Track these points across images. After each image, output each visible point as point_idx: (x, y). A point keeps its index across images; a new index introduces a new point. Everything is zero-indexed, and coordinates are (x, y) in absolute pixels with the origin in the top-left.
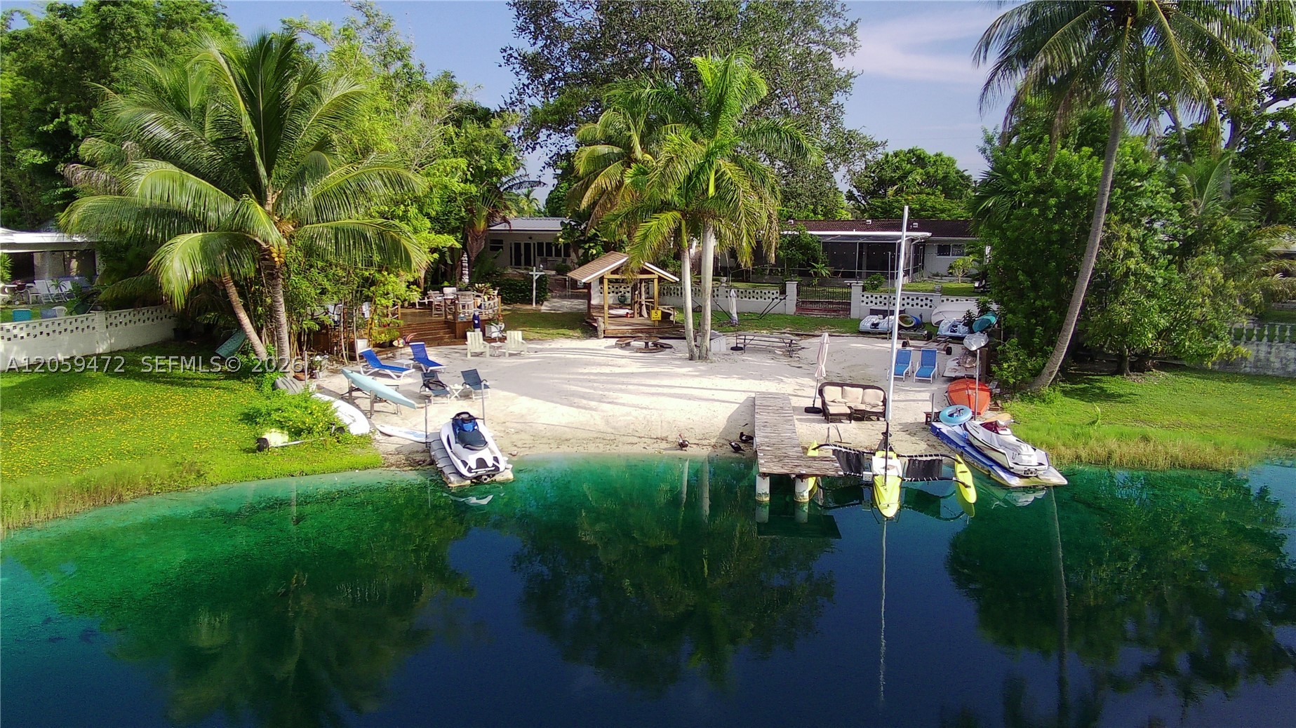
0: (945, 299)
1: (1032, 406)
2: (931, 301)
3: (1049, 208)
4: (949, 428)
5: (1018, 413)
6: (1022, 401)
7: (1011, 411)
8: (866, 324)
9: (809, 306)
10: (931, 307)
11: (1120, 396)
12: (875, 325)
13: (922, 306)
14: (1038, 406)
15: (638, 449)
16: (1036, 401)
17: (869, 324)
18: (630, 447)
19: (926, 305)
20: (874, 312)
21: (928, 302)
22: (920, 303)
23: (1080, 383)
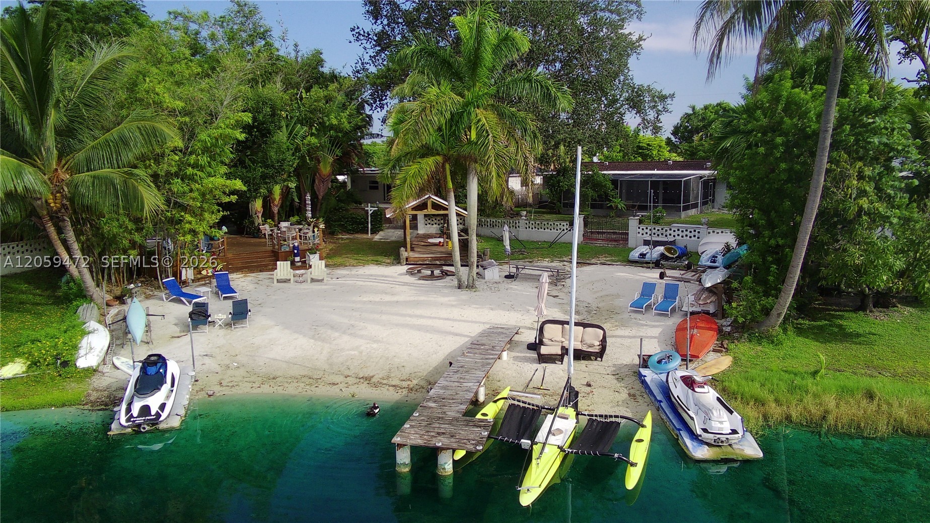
0: (711, 231)
1: (759, 348)
2: (699, 232)
3: (776, 147)
4: (656, 376)
5: (741, 356)
6: (750, 341)
7: (734, 353)
8: (635, 255)
9: (595, 236)
10: (698, 238)
11: (858, 335)
12: (643, 255)
13: (690, 237)
14: (767, 348)
15: (334, 391)
16: (764, 343)
17: (637, 255)
18: (328, 388)
19: (695, 236)
20: (646, 243)
21: (696, 233)
22: (689, 234)
23: (820, 319)
